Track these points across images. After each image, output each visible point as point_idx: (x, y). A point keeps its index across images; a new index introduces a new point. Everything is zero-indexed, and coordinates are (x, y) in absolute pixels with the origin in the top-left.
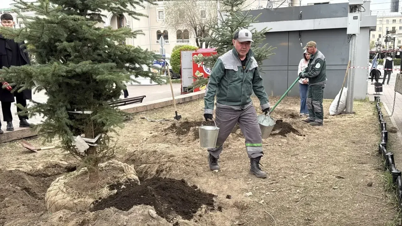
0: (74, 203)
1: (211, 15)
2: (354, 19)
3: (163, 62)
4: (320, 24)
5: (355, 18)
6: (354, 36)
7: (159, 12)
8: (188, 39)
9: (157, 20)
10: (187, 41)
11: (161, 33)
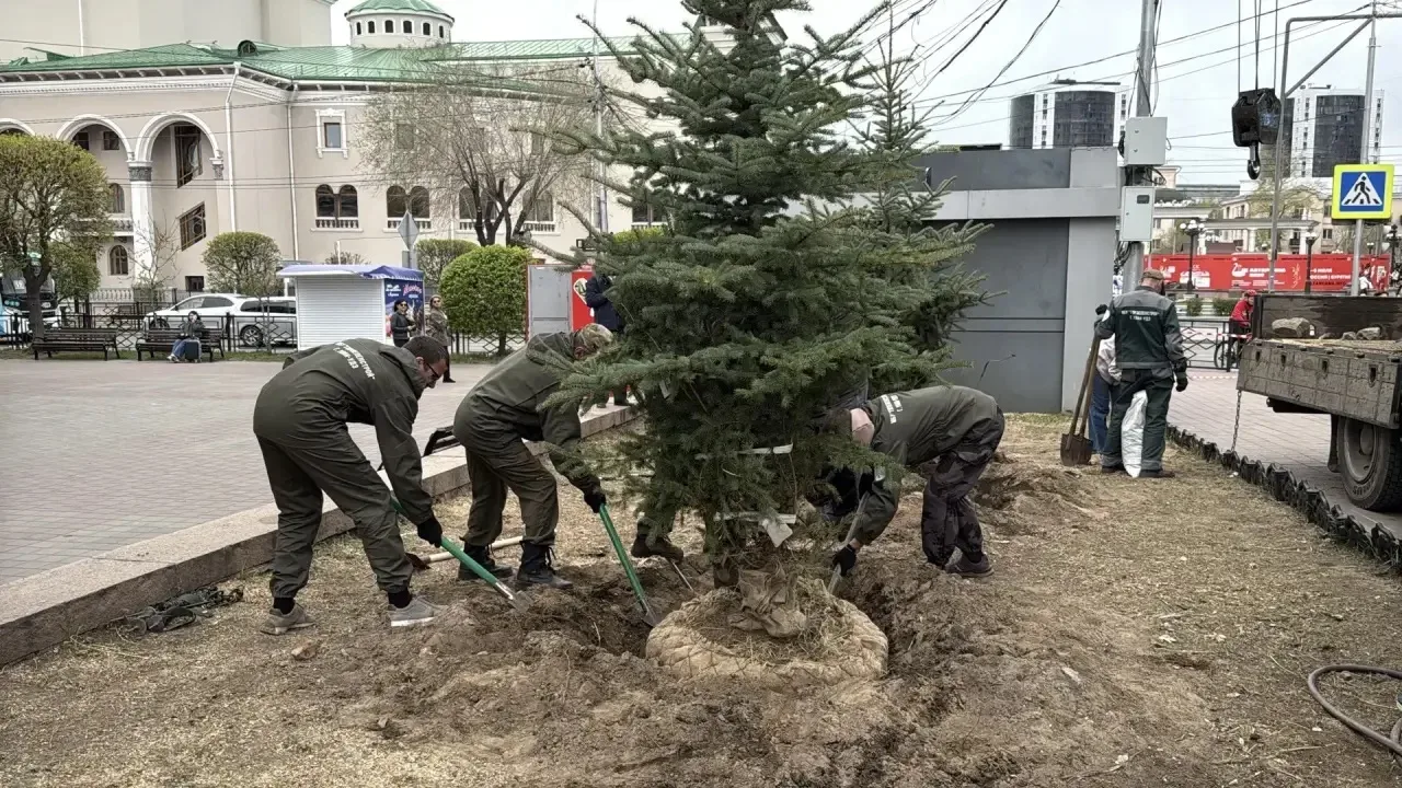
0: (780, 676)
1: (521, 146)
2: (1139, 202)
3: (416, 296)
4: (983, 204)
5: (1143, 200)
6: (1136, 246)
7: (325, 124)
8: (427, 216)
9: (320, 152)
10: (424, 222)
11: (332, 192)
